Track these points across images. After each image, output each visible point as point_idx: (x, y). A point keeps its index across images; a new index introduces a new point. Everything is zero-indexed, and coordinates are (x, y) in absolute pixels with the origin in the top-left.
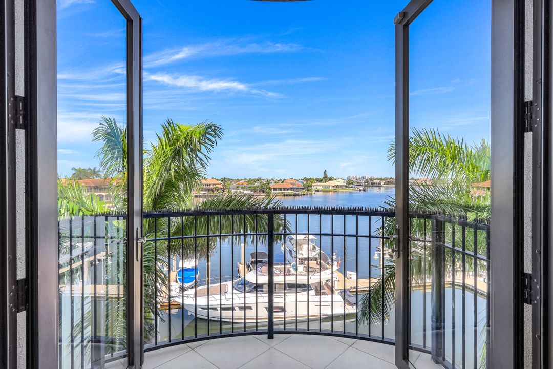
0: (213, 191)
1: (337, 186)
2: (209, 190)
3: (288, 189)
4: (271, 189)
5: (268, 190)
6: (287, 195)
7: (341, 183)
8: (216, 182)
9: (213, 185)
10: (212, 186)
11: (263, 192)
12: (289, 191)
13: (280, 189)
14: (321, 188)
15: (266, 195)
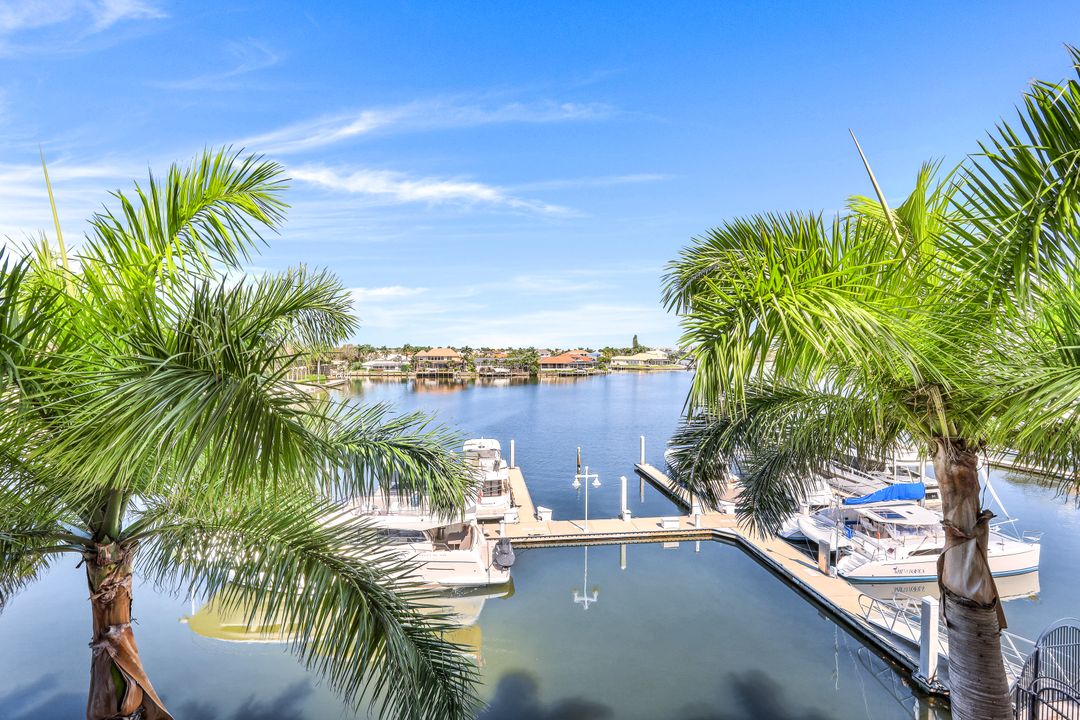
0: (447, 367)
1: (651, 362)
2: (440, 366)
3: (566, 365)
4: (538, 365)
5: (533, 367)
6: (564, 375)
7: (661, 356)
8: (452, 353)
9: (448, 357)
10: (445, 360)
11: (526, 370)
12: (568, 369)
13: (554, 365)
14: (625, 364)
15: (530, 375)
